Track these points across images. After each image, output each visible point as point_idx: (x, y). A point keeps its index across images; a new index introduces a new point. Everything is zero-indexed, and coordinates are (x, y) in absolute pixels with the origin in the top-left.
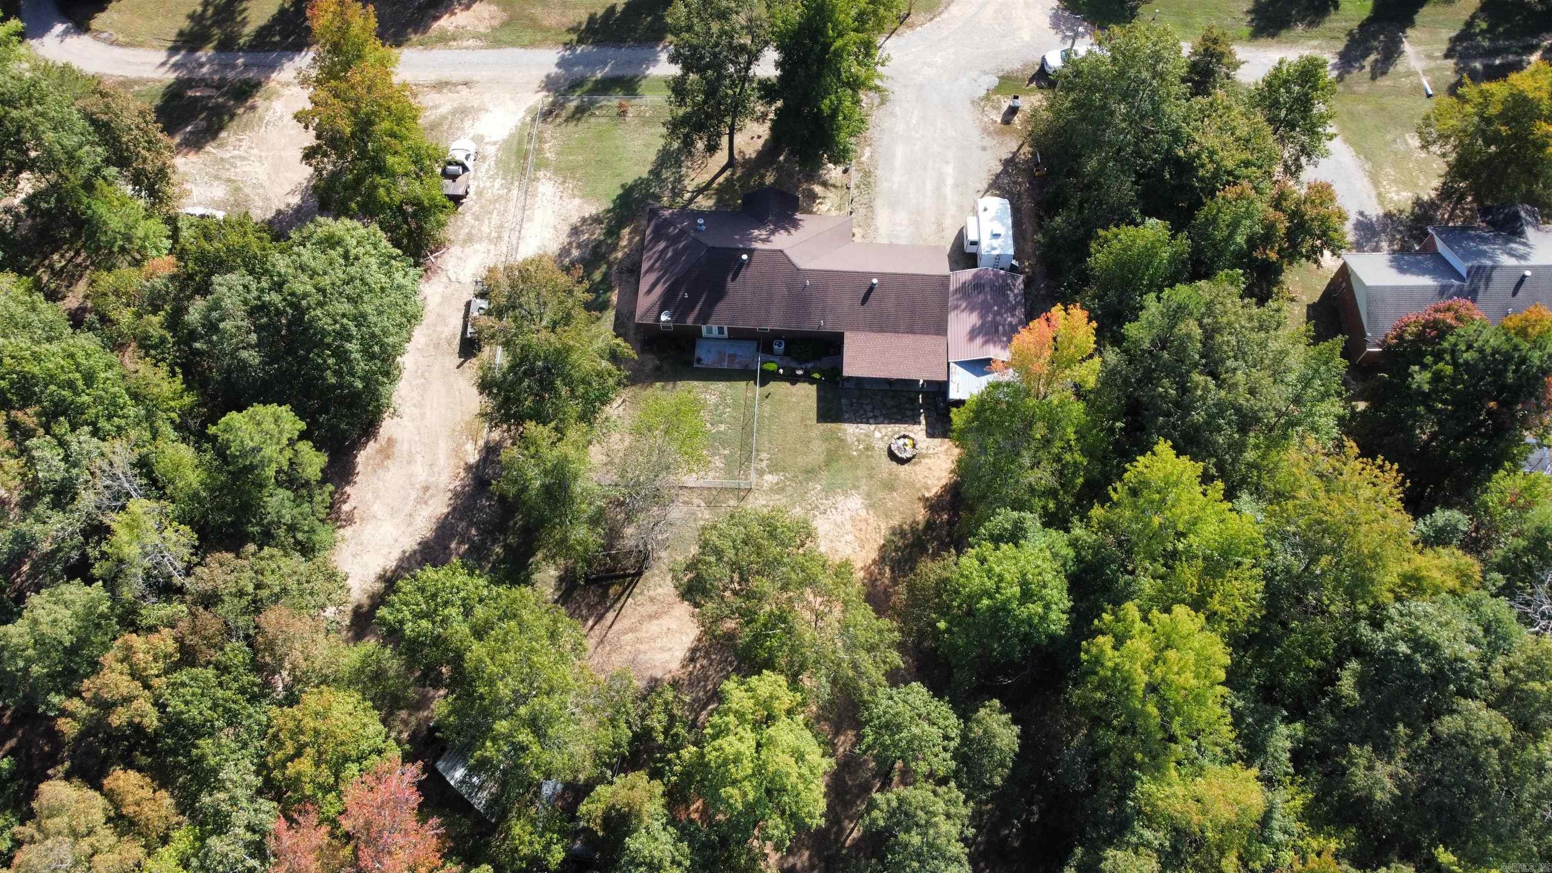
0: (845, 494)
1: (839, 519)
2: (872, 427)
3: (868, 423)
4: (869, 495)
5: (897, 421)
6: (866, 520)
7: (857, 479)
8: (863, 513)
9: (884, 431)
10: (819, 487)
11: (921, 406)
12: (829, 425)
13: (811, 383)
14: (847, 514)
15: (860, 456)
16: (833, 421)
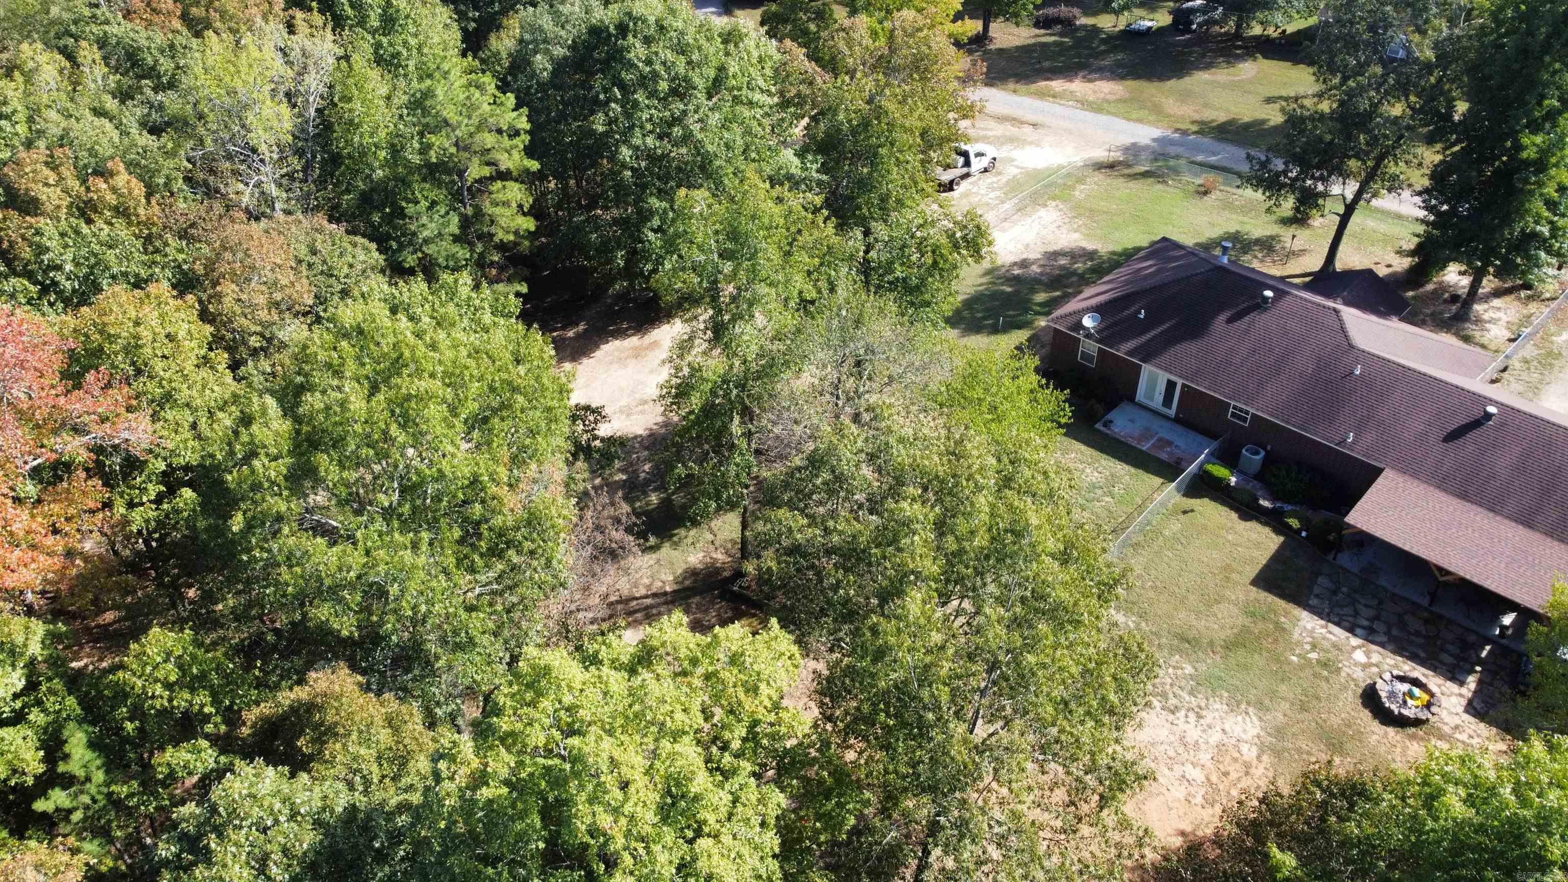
0: (1234, 706)
1: (1193, 733)
2: (1355, 641)
3: (1351, 630)
4: (1279, 732)
5: (1413, 657)
6: (1247, 766)
7: (1273, 695)
8: (1249, 752)
9: (1375, 658)
10: (1189, 669)
11: (1481, 662)
12: (1271, 598)
13: (1277, 531)
14: (1215, 737)
15: (1301, 668)
16: (1282, 595)
